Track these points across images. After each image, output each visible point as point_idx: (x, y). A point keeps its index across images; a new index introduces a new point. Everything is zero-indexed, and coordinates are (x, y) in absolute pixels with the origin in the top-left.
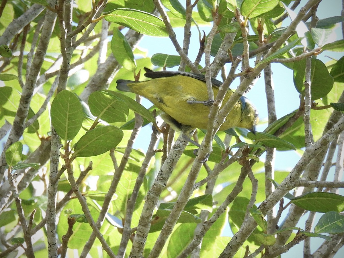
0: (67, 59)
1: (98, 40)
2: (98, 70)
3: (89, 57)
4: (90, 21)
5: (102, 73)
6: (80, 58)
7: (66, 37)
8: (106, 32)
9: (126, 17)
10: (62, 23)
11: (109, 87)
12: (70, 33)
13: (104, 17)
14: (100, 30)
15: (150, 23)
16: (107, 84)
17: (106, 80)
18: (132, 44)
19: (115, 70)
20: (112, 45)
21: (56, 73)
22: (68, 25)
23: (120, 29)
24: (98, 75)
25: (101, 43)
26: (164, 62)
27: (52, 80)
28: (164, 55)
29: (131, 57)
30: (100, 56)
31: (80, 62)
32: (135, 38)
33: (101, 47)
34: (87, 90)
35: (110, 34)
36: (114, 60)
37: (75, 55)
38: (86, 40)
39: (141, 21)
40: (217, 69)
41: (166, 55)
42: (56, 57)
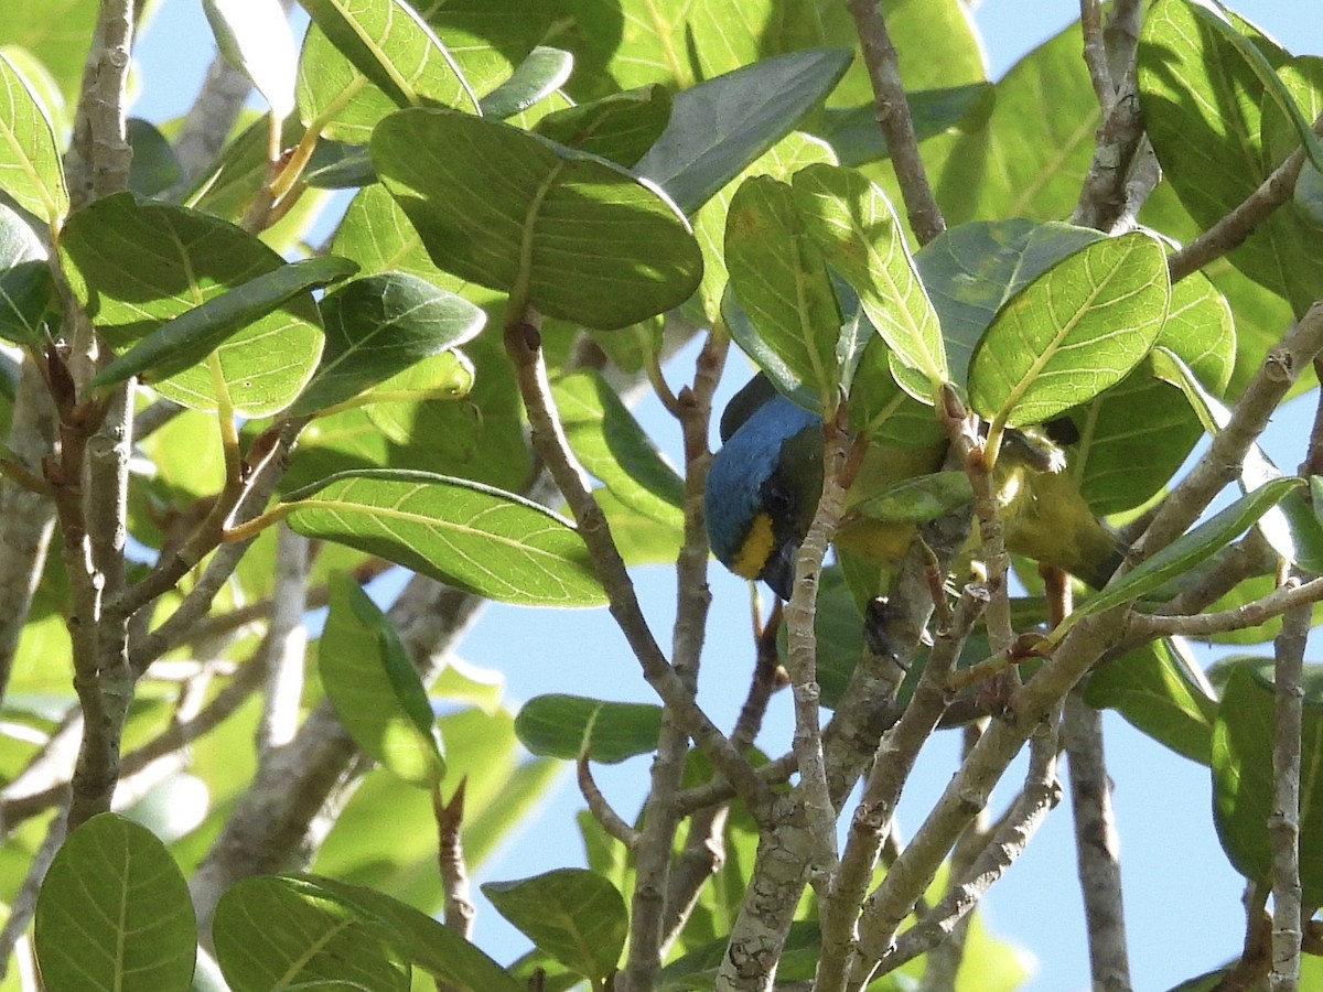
0: (107, 722)
1: (259, 628)
2: (262, 779)
3: (215, 714)
4: (215, 536)
5: (281, 794)
6: (175, 719)
7: (97, 616)
8: (296, 594)
9: (391, 512)
10: (78, 544)
11: (313, 860)
12: (119, 596)
13: (283, 514)
14: (269, 582)
15: (508, 541)
16: (304, 846)
17: (298, 827)
18: (424, 653)
19: (343, 777)
20: (324, 654)
21: (55, 795)
22: (108, 557)
23: (365, 575)
24: (260, 801)
25: (274, 645)
26: (581, 736)
27: (35, 831)
28: (580, 700)
29: (421, 717)
30: (268, 709)
31: (173, 740)
32: (438, 620)
33: (272, 664)
34: (208, 877)
35: (314, 600)
36: (335, 728)
37: (147, 706)
38: (198, 630)
39: (464, 528)
40: (846, 768)
41: (589, 704)
42: (56, 715)
